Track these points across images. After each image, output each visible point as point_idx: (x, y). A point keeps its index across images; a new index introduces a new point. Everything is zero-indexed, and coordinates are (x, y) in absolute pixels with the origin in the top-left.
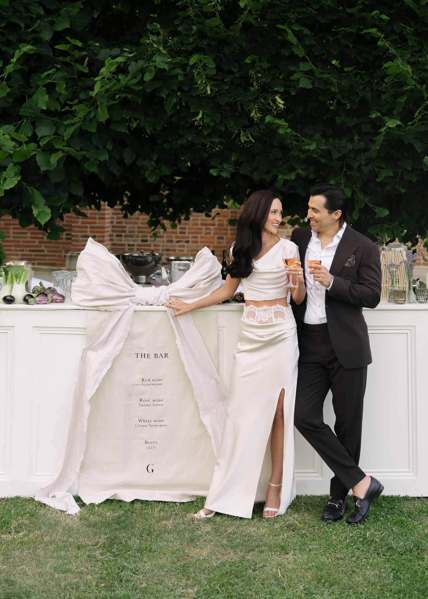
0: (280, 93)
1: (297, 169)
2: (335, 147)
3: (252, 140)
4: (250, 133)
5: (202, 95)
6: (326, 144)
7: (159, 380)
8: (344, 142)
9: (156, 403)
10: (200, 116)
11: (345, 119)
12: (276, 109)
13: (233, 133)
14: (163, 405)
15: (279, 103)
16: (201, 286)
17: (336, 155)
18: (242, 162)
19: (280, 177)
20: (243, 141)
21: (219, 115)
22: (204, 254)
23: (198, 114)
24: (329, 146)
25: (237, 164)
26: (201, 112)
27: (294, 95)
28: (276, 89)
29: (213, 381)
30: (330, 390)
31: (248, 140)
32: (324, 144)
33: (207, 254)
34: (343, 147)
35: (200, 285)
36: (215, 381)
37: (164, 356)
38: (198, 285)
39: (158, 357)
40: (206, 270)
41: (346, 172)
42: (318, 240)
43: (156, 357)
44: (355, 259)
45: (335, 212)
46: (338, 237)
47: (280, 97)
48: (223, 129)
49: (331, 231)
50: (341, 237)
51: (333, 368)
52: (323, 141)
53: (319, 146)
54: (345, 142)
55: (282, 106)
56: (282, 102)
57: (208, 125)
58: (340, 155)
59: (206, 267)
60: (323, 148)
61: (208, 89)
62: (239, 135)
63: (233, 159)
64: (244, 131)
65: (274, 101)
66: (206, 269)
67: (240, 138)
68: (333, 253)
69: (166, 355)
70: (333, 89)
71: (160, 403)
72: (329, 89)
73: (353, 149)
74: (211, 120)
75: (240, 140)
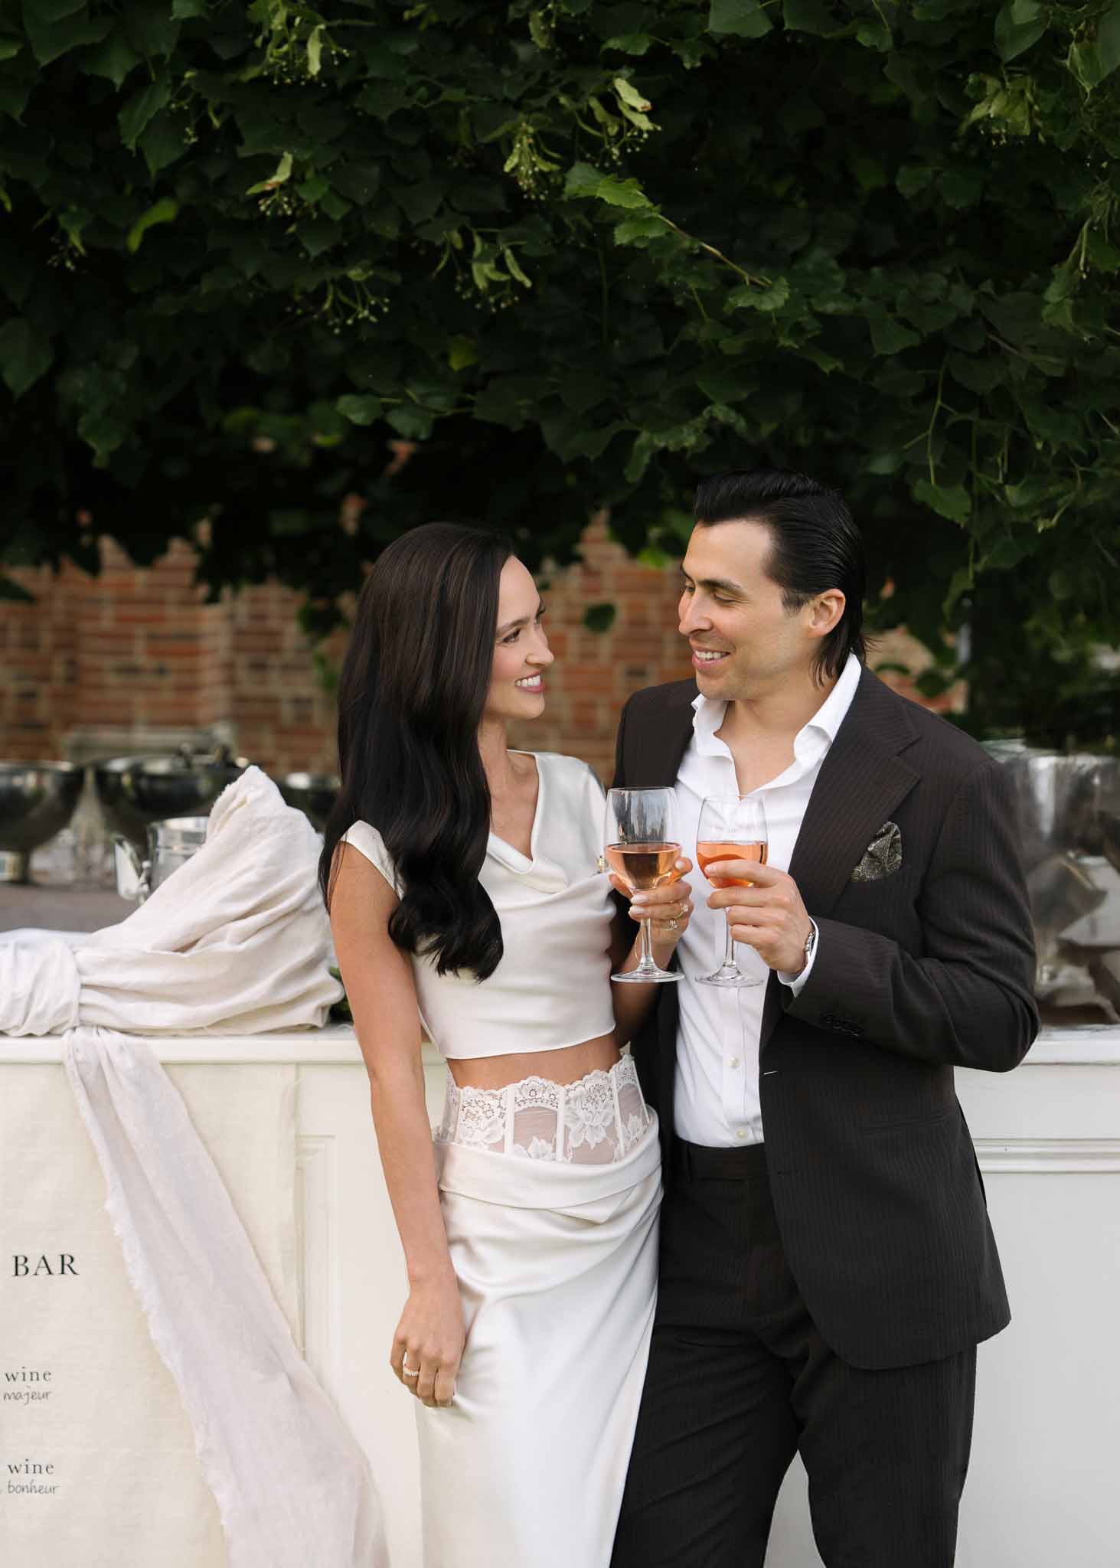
0: (633, 61)
1: (710, 403)
2: (891, 307)
3: (520, 276)
4: (512, 248)
5: (281, 80)
6: (849, 291)
7: (34, 1376)
8: (936, 283)
9: (24, 1479)
10: (282, 174)
11: (937, 174)
12: (620, 134)
13: (441, 250)
14: (53, 1489)
15: (633, 109)
16: (226, 944)
17: (891, 342)
18: (491, 375)
19: (644, 438)
20: (481, 284)
21: (375, 171)
22: (243, 803)
23: (273, 164)
24: (865, 301)
25: (473, 383)
26: (288, 158)
27: (693, 69)
28: (613, 44)
29: (281, 1386)
30: (798, 1452)
31: (504, 278)
32: (839, 290)
33: (258, 800)
34: (936, 302)
35: (221, 938)
36: (288, 1387)
37: (56, 1267)
38: (214, 941)
39: (31, 1272)
40: (251, 877)
41: (943, 414)
42: (721, 748)
43: (21, 1270)
44: (903, 840)
45: (815, 602)
46: (820, 732)
47: (632, 82)
48: (391, 231)
49: (786, 700)
50: (832, 735)
51: (804, 1358)
52: (840, 278)
53: (813, 301)
54: (945, 282)
55: (644, 123)
56: (641, 103)
57: (324, 218)
58: (911, 340)
59: (255, 857)
60: (830, 308)
61: (314, 50)
62: (463, 259)
63: (456, 363)
64: (490, 239)
65: (611, 101)
66: (251, 868)
67: (469, 270)
68: (796, 809)
69: (66, 1264)
70: (864, 38)
71: (42, 1480)
72: (851, 42)
73: (976, 312)
74: (332, 189)
75: (470, 282)
